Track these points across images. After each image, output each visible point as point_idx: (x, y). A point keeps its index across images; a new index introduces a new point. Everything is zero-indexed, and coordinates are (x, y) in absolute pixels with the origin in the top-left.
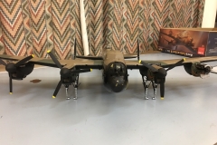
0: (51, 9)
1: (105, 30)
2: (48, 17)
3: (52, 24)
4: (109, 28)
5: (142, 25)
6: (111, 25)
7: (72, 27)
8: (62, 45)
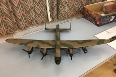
0: (34, 4)
1: (58, 9)
2: (33, 8)
3: (34, 11)
4: (60, 8)
5: (76, 4)
6: (61, 7)
7: (43, 11)
8: (39, 18)
